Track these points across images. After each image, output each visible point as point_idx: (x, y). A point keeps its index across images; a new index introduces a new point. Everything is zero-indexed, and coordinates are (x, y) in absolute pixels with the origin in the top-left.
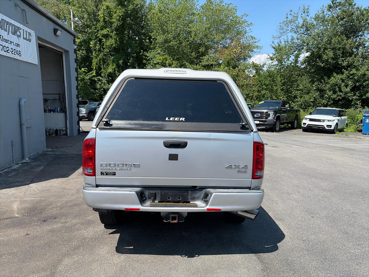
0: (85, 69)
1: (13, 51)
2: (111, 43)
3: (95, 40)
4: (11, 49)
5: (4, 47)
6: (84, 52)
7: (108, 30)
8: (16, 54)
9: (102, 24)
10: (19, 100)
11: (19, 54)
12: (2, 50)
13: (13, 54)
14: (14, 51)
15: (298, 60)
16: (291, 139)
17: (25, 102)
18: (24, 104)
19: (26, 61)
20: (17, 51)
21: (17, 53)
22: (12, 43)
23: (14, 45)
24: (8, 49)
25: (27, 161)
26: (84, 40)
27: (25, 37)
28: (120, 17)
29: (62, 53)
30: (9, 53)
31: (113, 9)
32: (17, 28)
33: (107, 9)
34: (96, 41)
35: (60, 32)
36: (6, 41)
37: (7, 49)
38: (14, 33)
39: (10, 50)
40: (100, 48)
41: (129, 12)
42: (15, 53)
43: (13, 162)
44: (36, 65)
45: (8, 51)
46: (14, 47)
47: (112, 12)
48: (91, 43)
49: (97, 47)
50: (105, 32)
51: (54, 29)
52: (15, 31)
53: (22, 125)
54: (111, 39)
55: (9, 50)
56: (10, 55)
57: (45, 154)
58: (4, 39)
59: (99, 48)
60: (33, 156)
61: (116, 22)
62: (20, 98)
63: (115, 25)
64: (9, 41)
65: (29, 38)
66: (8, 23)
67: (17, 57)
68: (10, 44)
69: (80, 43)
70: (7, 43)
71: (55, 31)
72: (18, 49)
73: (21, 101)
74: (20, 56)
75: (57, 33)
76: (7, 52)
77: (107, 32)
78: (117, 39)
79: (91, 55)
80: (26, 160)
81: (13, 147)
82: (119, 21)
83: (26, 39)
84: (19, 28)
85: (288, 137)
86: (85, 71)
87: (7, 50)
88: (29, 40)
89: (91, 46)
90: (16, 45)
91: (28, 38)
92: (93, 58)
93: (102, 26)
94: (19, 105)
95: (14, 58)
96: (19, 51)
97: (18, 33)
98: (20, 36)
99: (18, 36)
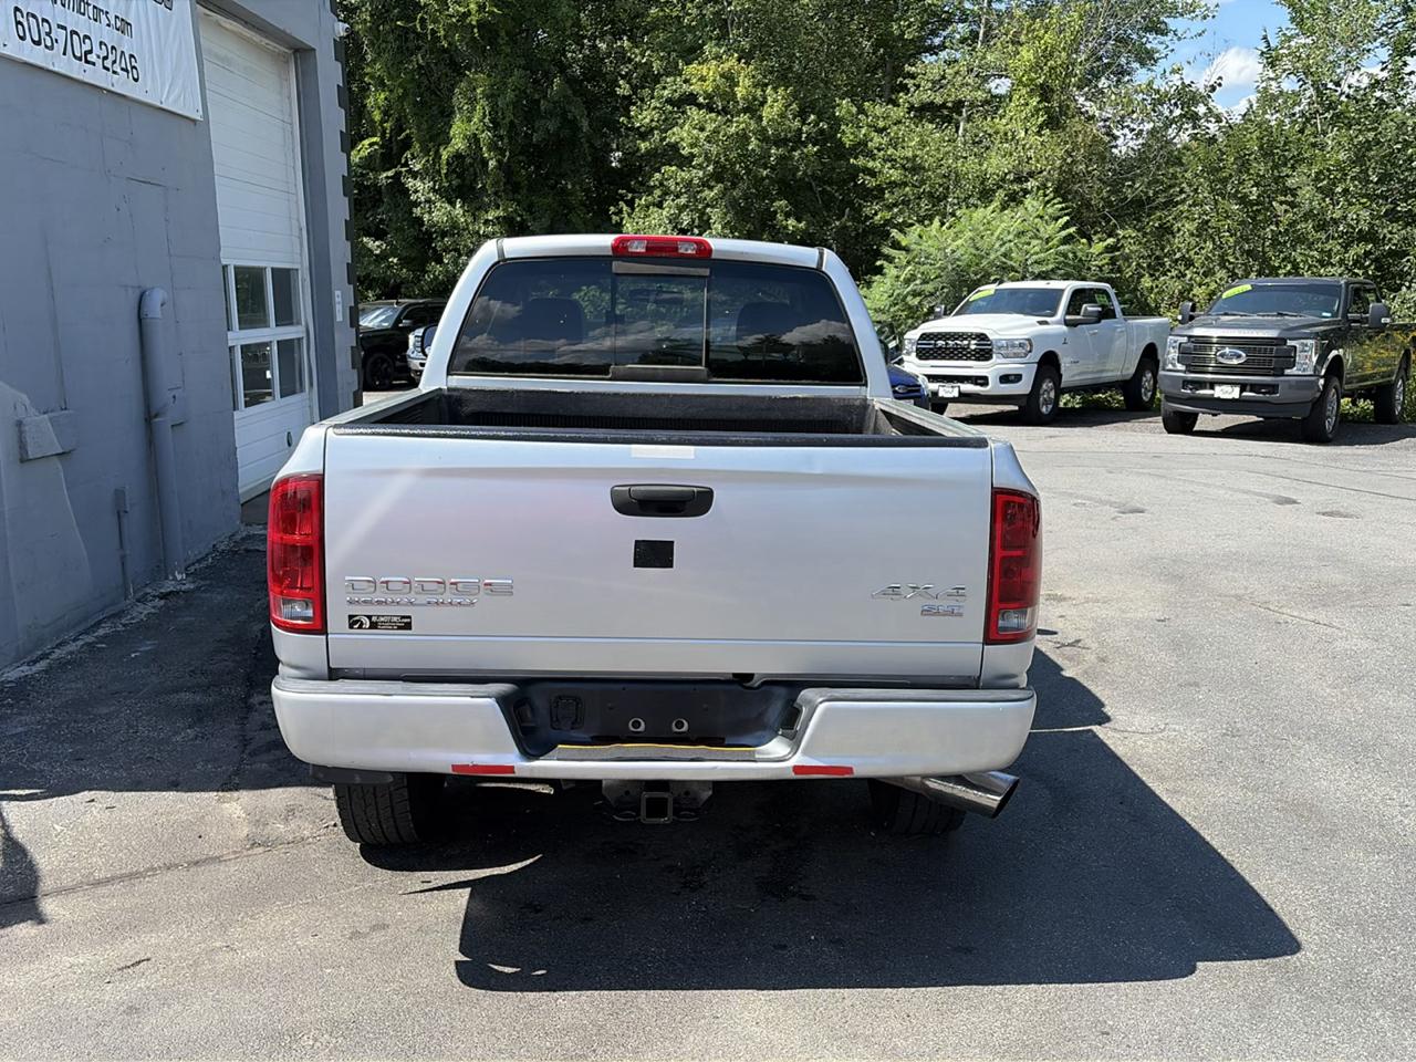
1: (105, 58)
4: (101, 43)
5: (75, 37)
8: (119, 70)
10: (138, 293)
11: (129, 67)
12: (64, 54)
13: (108, 69)
14: (111, 58)
15: (1407, 70)
16: (1405, 475)
17: (162, 305)
18: (159, 316)
19: (159, 104)
20: (122, 52)
21: (124, 65)
22: (103, 17)
23: (108, 25)
24: (87, 46)
25: (183, 588)
29: (285, 58)
30: (94, 64)
36: (80, 6)
37: (84, 48)
39: (96, 47)
42: (115, 67)
43: (127, 590)
44: (194, 121)
45: (88, 57)
46: (110, 37)
53: (156, 416)
55: (91, 52)
56: (96, 75)
57: (247, 551)
60: (199, 561)
62: (139, 287)
64: (91, 9)
67: (120, 84)
68: (96, 20)
70: (84, 14)
72: (127, 45)
73: (147, 299)
74: (136, 80)
76: (87, 62)
80: (175, 579)
81: (125, 520)
85: (1383, 465)
87: (86, 53)
88: (168, 3)
90: (119, 24)
94: (140, 320)
95: (113, 89)
96: (131, 56)
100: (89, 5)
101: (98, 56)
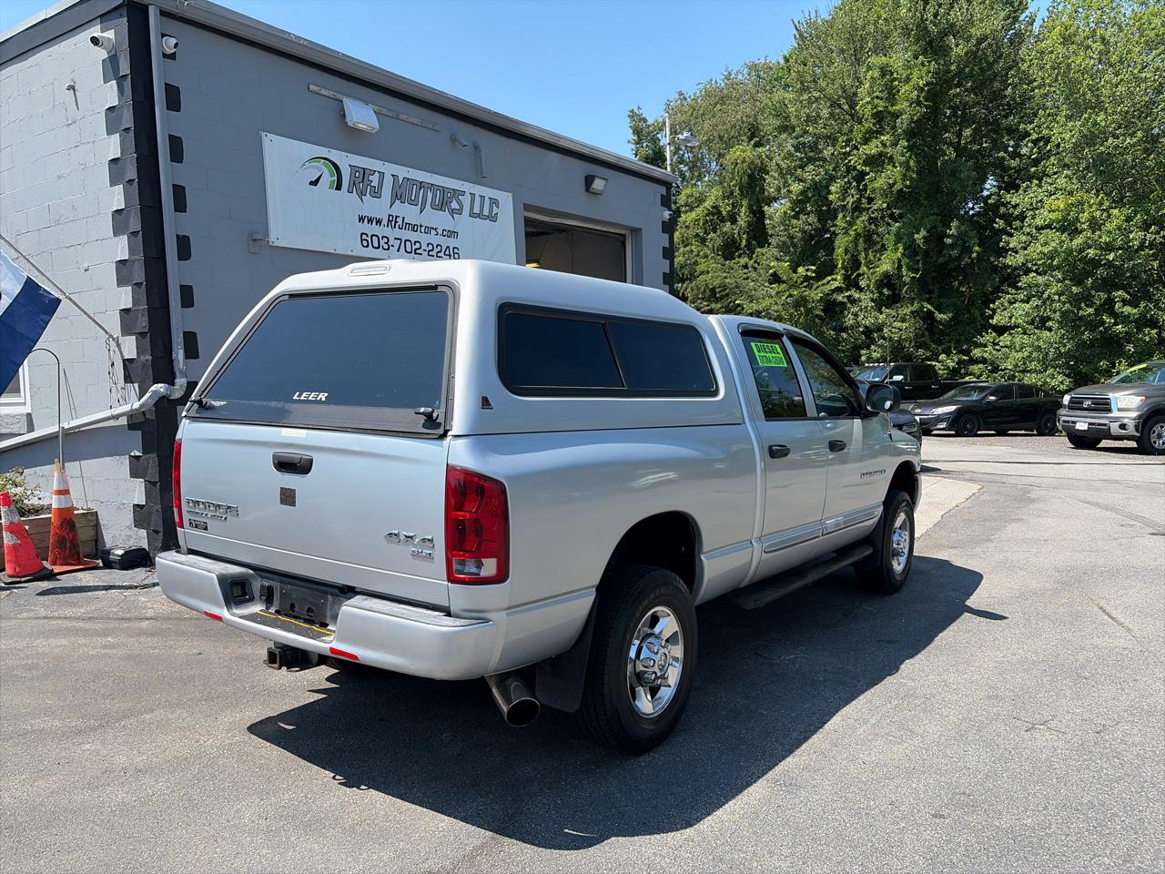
0: (807, 270)
1: (432, 251)
2: (890, 178)
3: (845, 177)
4: (428, 244)
5: (407, 243)
6: (812, 219)
7: (882, 142)
8: (442, 256)
9: (869, 124)
11: (452, 253)
12: (398, 251)
13: (433, 256)
14: (435, 250)
20: (448, 247)
21: (447, 253)
22: (433, 232)
23: (437, 235)
24: (418, 245)
26: (815, 183)
27: (477, 210)
28: (921, 90)
29: (624, 236)
30: (421, 255)
31: (900, 72)
32: (453, 192)
33: (883, 75)
34: (846, 180)
35: (601, 179)
36: (414, 228)
37: (414, 247)
38: (441, 206)
39: (424, 247)
40: (859, 200)
41: (953, 68)
42: (439, 254)
45: (418, 251)
46: (438, 240)
47: (896, 83)
48: (833, 189)
49: (850, 200)
50: (872, 148)
51: (586, 178)
52: (445, 201)
54: (890, 167)
55: (420, 248)
58: (406, 224)
59: (853, 203)
61: (907, 109)
63: (903, 123)
64: (423, 228)
65: (491, 210)
66: (421, 185)
68: (427, 233)
69: (803, 193)
70: (417, 231)
71: (589, 180)
72: (452, 242)
75: (593, 187)
76: (415, 253)
77: (881, 149)
78: (912, 163)
79: (832, 227)
82: (919, 103)
83: (480, 216)
84: (456, 193)
86: (809, 274)
87: (416, 250)
88: (493, 218)
89: (831, 197)
90: (446, 233)
91: (486, 212)
92: (837, 235)
93: (870, 132)
96: (454, 248)
97: (454, 205)
98: (460, 212)
99: (452, 212)
100: (421, 226)
101: (425, 250)
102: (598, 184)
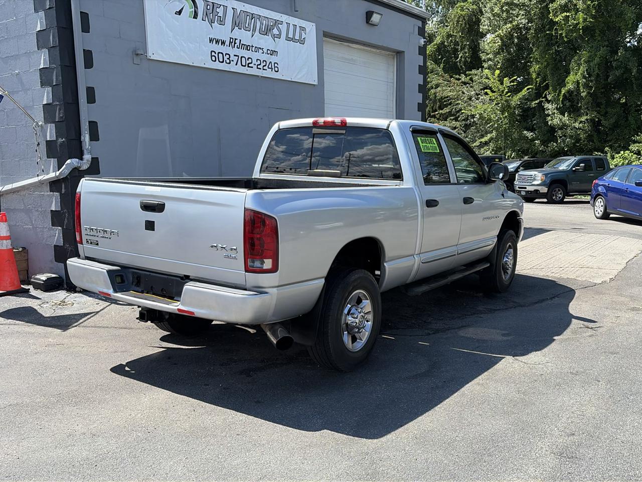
1: (260, 64)
4: (257, 60)
5: (243, 59)
8: (267, 68)
11: (273, 67)
12: (236, 64)
13: (260, 69)
14: (262, 64)
19: (289, 80)
20: (271, 62)
21: (270, 67)
22: (260, 51)
23: (263, 53)
24: (250, 61)
27: (291, 35)
29: (393, 56)
30: (252, 67)
32: (274, 22)
35: (379, 16)
36: (247, 48)
37: (248, 62)
38: (267, 31)
39: (254, 61)
42: (264, 68)
44: (313, 85)
45: (250, 65)
46: (265, 57)
51: (367, 13)
52: (269, 28)
55: (251, 63)
56: (254, 71)
58: (242, 44)
64: (254, 48)
65: (300, 35)
66: (253, 16)
67: (268, 73)
68: (256, 52)
70: (249, 50)
71: (369, 15)
72: (273, 59)
74: (277, 71)
75: (372, 19)
76: (248, 67)
83: (293, 40)
84: (277, 23)
87: (249, 64)
88: (302, 41)
90: (269, 52)
91: (297, 37)
95: (264, 76)
96: (275, 63)
97: (275, 31)
98: (279, 36)
99: (274, 37)
100: (252, 46)
101: (255, 64)
102: (375, 18)
